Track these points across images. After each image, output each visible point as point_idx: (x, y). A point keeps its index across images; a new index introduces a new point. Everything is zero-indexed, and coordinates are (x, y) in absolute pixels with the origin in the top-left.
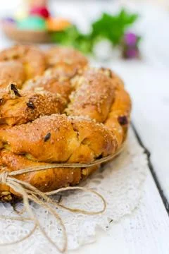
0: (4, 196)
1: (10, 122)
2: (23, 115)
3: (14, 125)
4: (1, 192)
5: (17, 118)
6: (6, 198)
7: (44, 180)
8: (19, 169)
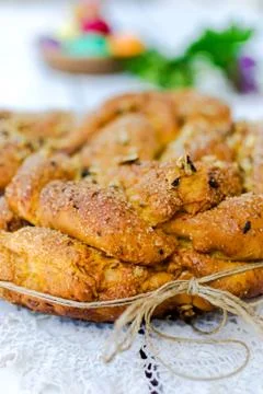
0: (185, 311)
1: (191, 209)
2: (208, 198)
3: (197, 213)
4: (181, 305)
5: (200, 202)
6: (187, 314)
7: (244, 286)
8: (210, 274)
